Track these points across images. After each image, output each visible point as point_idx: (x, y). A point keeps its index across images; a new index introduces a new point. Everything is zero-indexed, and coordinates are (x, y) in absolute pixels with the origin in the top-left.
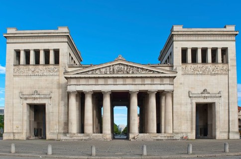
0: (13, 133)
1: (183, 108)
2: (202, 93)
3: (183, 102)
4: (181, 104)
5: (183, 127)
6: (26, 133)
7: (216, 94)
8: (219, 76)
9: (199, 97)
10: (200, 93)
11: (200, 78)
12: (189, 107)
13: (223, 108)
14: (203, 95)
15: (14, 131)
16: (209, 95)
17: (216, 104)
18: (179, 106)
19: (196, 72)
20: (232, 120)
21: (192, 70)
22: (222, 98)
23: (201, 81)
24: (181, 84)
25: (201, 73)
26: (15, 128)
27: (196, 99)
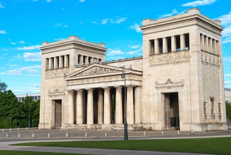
0: (44, 124)
1: (151, 99)
2: (166, 83)
3: (150, 93)
4: (149, 95)
5: (151, 117)
6: (51, 123)
7: (178, 83)
8: (182, 65)
9: (164, 87)
10: (165, 83)
11: (164, 68)
12: (156, 97)
13: (185, 97)
14: (167, 85)
15: (45, 122)
16: (172, 85)
17: (179, 93)
18: (147, 97)
19: (161, 63)
20: (194, 111)
21: (158, 61)
22: (185, 87)
23: (166, 71)
24: (149, 75)
25: (165, 62)
26: (45, 119)
27: (162, 89)
